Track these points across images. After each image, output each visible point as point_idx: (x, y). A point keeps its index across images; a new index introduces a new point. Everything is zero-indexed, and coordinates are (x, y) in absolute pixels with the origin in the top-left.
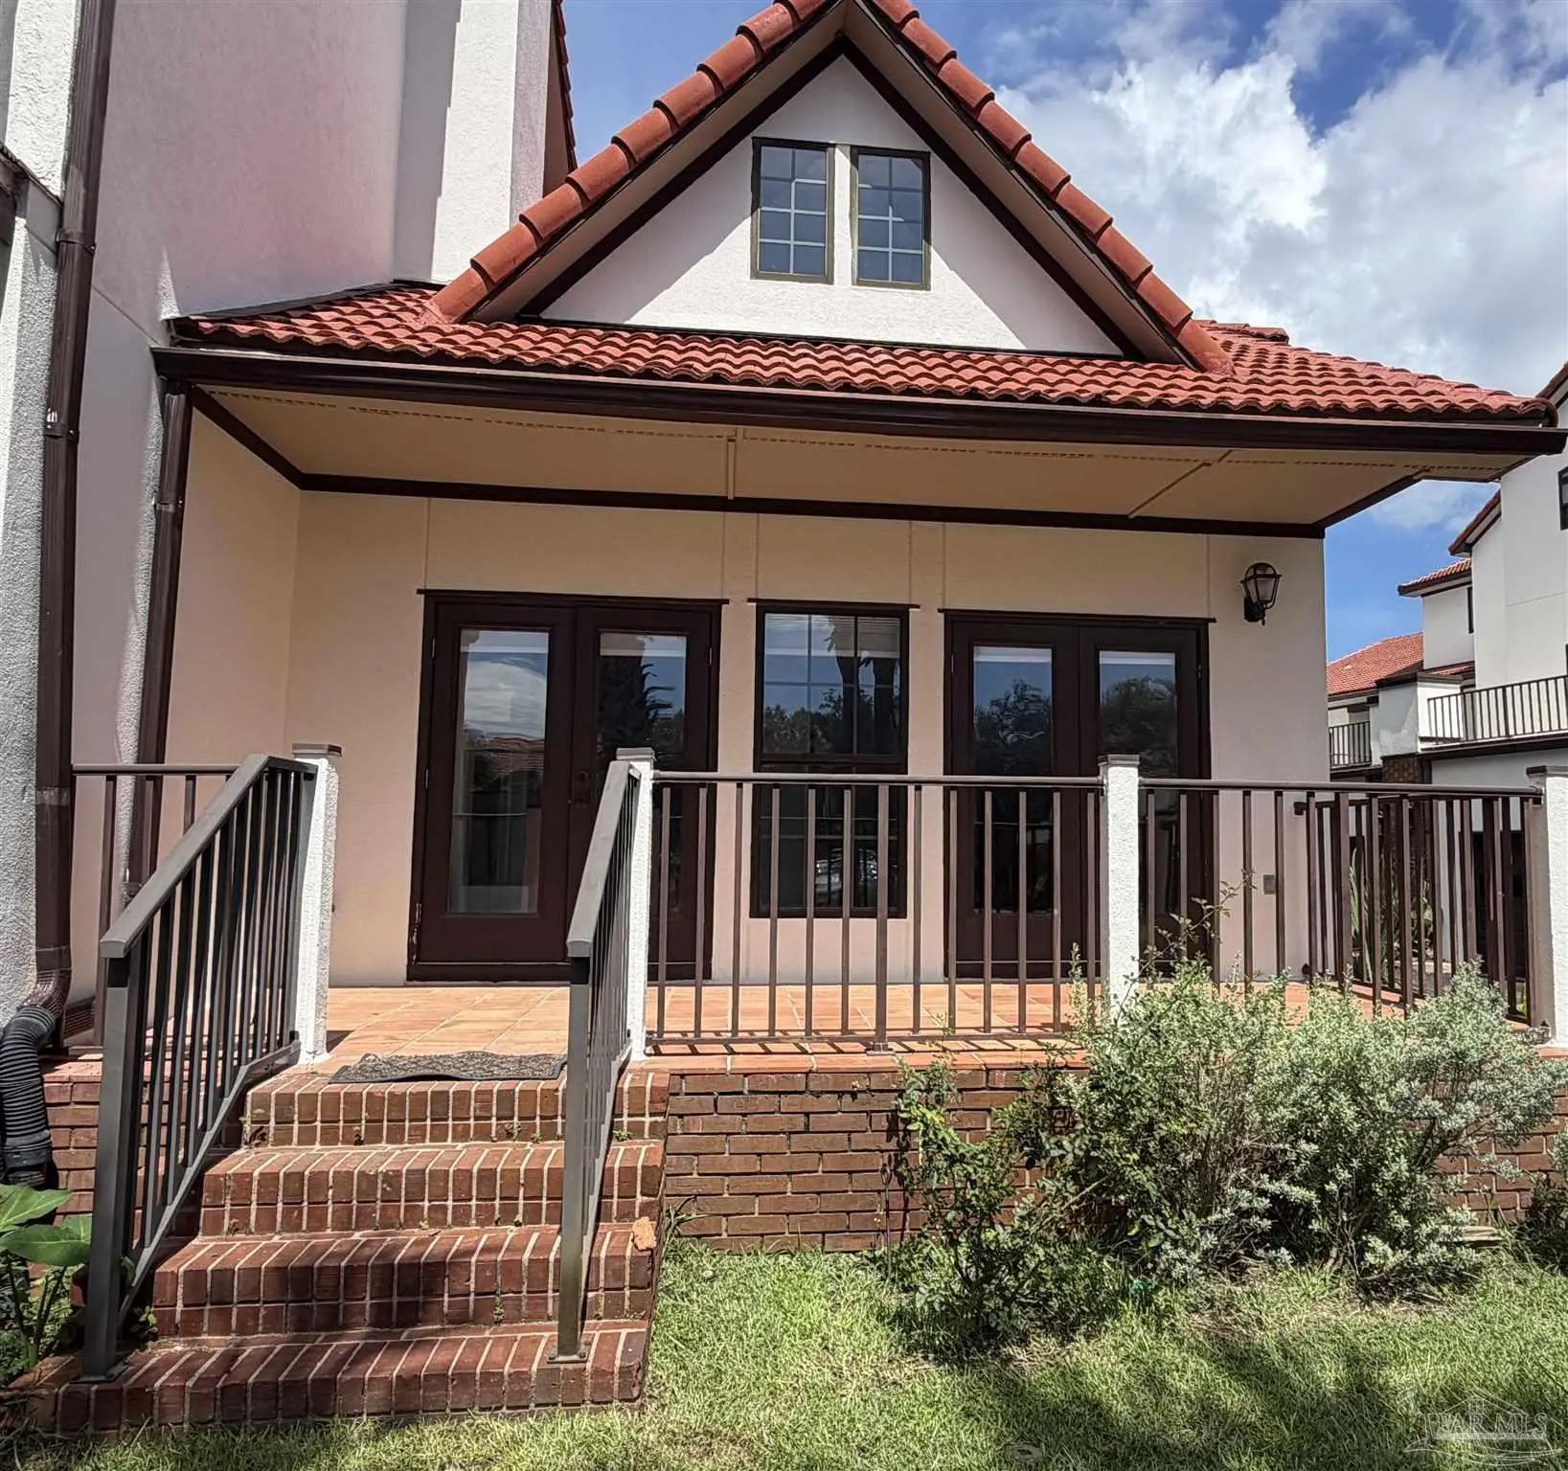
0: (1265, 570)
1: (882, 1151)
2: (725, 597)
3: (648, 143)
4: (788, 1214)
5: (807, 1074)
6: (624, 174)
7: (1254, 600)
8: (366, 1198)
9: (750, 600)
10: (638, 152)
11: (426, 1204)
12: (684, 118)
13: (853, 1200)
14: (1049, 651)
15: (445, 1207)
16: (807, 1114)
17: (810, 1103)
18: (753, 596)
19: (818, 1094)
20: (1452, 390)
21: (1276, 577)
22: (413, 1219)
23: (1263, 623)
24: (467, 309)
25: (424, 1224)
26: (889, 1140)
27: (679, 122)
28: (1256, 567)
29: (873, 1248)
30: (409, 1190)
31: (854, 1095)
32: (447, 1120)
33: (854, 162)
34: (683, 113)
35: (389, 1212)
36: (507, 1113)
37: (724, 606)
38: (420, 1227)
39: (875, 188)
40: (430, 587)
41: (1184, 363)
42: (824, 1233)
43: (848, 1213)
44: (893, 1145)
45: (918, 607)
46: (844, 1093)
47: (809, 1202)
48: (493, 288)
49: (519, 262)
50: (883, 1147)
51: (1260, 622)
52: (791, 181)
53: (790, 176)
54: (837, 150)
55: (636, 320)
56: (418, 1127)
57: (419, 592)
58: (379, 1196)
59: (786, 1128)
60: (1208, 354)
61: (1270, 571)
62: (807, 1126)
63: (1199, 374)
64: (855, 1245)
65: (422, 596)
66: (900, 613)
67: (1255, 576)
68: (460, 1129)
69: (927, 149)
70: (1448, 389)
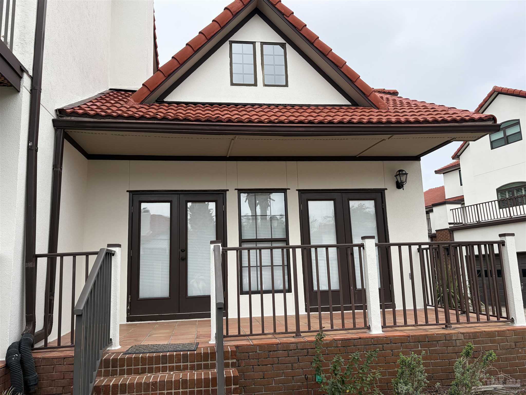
0: (402, 172)
2: (228, 189)
5: (277, 344)
6: (191, 54)
7: (400, 182)
8: (146, 391)
9: (236, 189)
11: (166, 392)
13: (294, 386)
14: (333, 202)
16: (278, 358)
20: (461, 112)
21: (406, 174)
23: (403, 189)
24: (142, 99)
28: (400, 171)
30: (160, 387)
32: (166, 364)
33: (262, 47)
36: (186, 362)
37: (227, 192)
40: (131, 189)
41: (372, 107)
43: (293, 390)
45: (290, 189)
46: (289, 350)
47: (280, 387)
48: (150, 92)
51: (402, 188)
53: (241, 53)
56: (157, 367)
58: (150, 390)
59: (272, 363)
60: (380, 103)
61: (404, 172)
62: (278, 362)
63: (378, 110)
65: (128, 192)
66: (284, 191)
67: (399, 174)
68: (171, 367)
70: (459, 112)
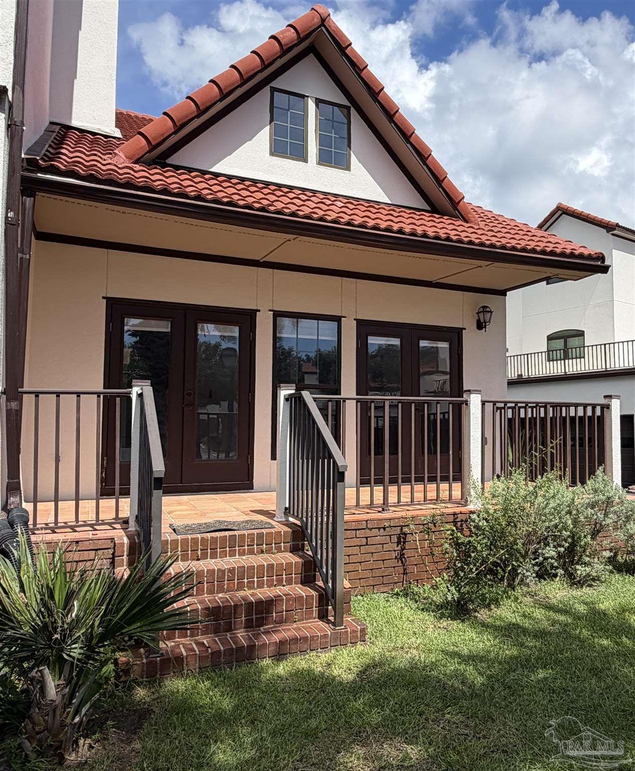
0: (487, 309)
1: (395, 551)
2: (258, 309)
3: (230, 86)
4: (360, 579)
5: (367, 521)
6: (217, 99)
7: (482, 320)
8: (221, 581)
9: (270, 310)
10: (225, 89)
11: (246, 580)
12: (247, 76)
13: (384, 571)
14: (399, 339)
15: (254, 581)
16: (367, 538)
17: (368, 533)
18: (271, 309)
19: (371, 529)
21: (491, 312)
22: (241, 587)
23: (485, 331)
24: (138, 157)
25: (246, 589)
26: (397, 546)
27: (245, 78)
28: (483, 307)
29: (392, 589)
30: (239, 575)
31: (384, 528)
32: (235, 547)
33: (317, 106)
34: (246, 73)
35: (231, 585)
36: (261, 543)
37: (258, 313)
38: (244, 590)
39: (326, 119)
40: (109, 295)
41: (459, 218)
42: (373, 586)
43: (383, 577)
44: (399, 548)
45: (345, 317)
46: (380, 528)
47: (368, 574)
48: (151, 147)
49: (165, 136)
50: (396, 549)
51: (483, 330)
52: (288, 110)
53: (287, 108)
54: (309, 99)
55: (215, 169)
56: (223, 551)
57: (104, 298)
58: (226, 578)
59: (359, 544)
60: (469, 215)
62: (367, 543)
64: (386, 589)
65: (105, 300)
66: (337, 319)
67: (483, 312)
68: (241, 551)
69: (349, 105)
